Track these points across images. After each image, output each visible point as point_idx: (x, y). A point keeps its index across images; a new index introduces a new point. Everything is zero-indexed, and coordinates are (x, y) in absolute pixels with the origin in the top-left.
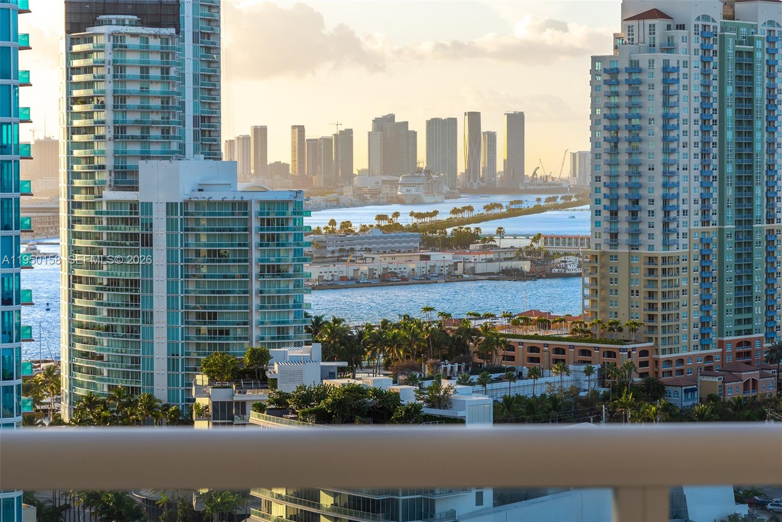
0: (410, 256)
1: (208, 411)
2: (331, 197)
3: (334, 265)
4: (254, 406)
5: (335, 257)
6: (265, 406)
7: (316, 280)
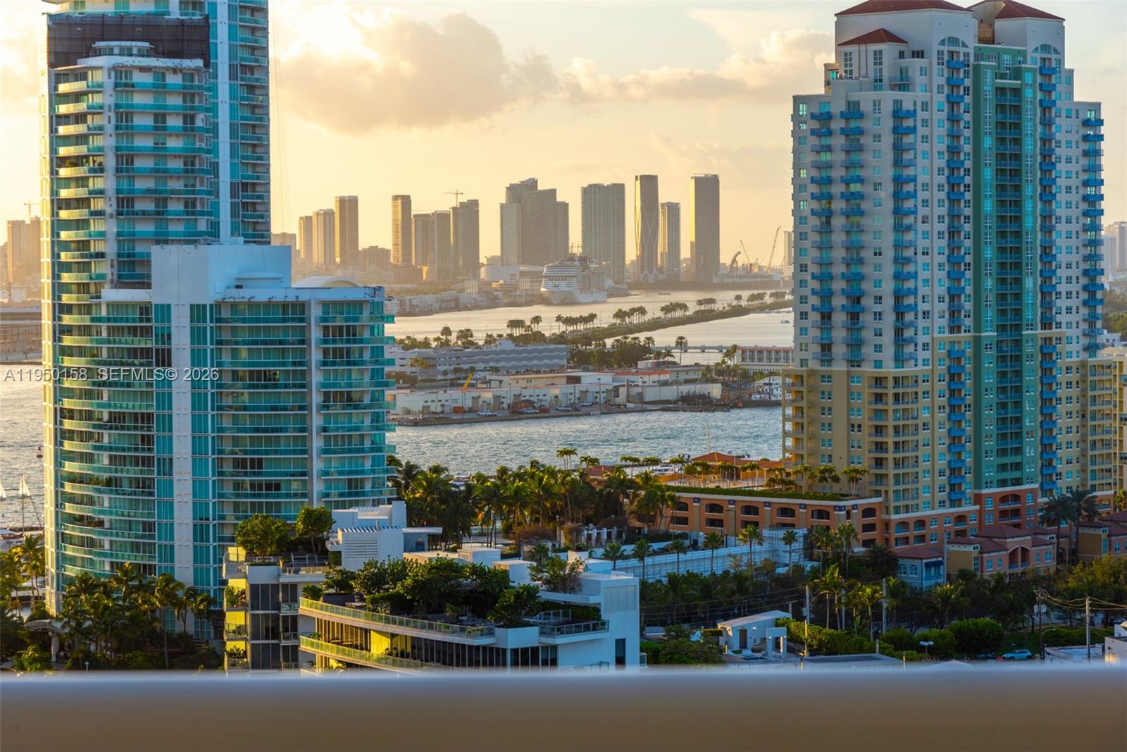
0: (553, 378)
1: (245, 598)
2: (446, 295)
3: (445, 392)
4: (305, 590)
5: (447, 380)
6: (321, 590)
7: (420, 412)
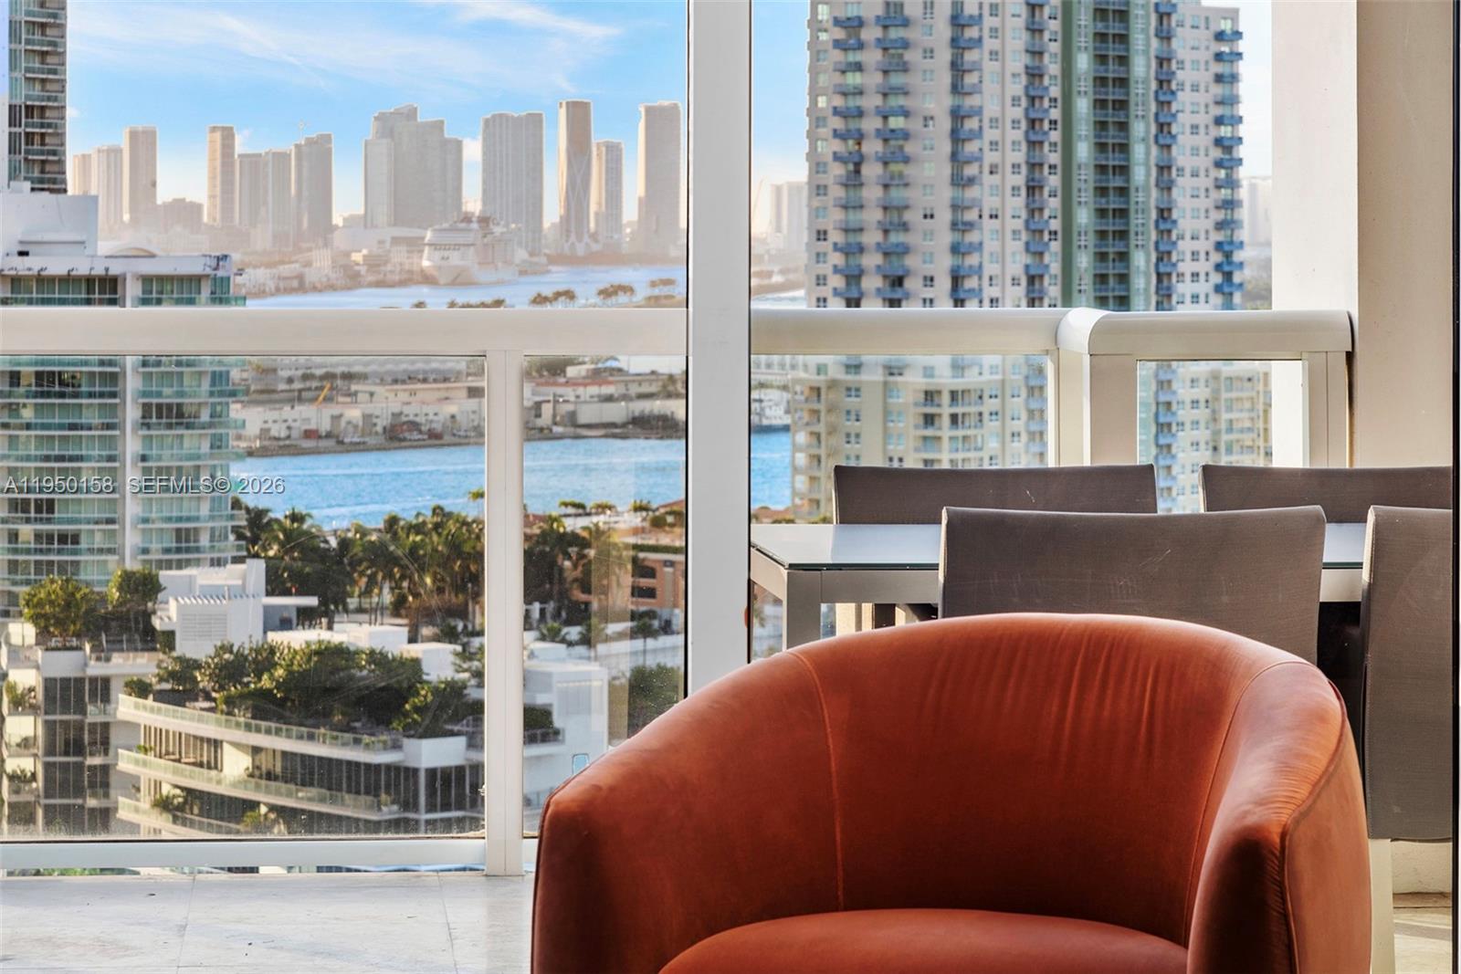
0: (448, 389)
1: (35, 697)
2: (286, 270)
3: (293, 407)
4: (127, 685)
5: (293, 391)
6: (150, 685)
7: (256, 438)
